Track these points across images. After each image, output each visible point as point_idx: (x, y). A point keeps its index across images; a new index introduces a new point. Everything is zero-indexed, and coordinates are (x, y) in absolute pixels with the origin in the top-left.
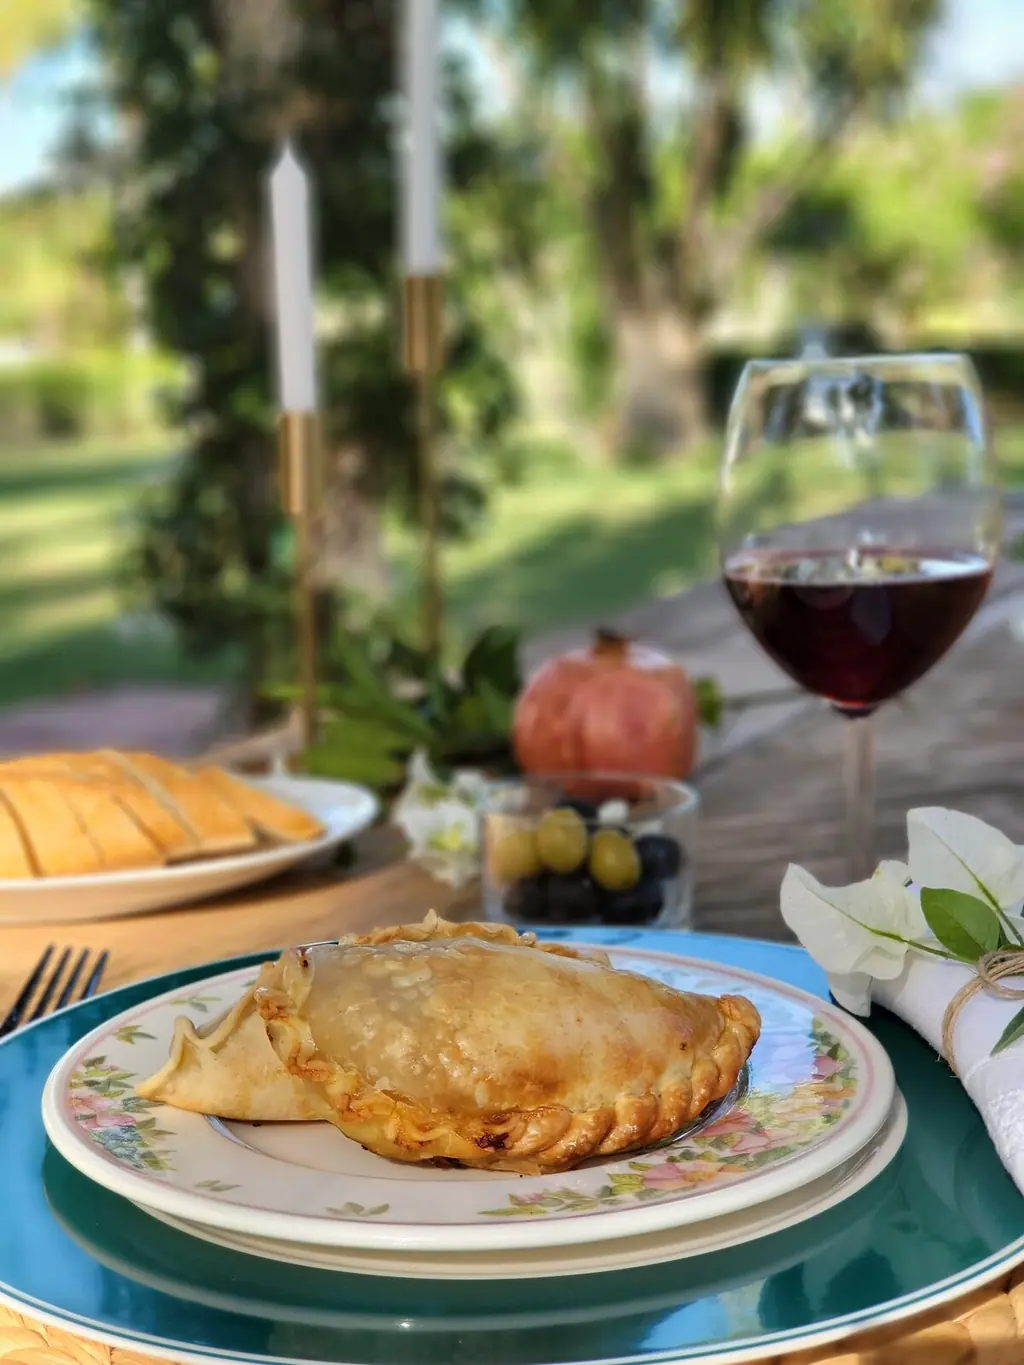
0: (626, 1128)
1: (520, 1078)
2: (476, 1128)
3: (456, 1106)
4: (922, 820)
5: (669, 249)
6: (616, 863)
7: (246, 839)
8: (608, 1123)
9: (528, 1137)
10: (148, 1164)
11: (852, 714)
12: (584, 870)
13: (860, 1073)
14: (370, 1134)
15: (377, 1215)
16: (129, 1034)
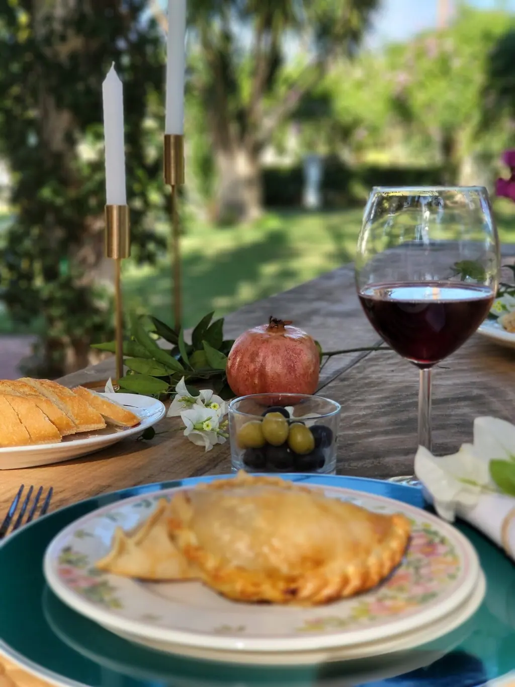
0: (355, 583)
1: (304, 560)
2: (282, 585)
3: (272, 574)
4: (482, 423)
5: (243, 118)
6: (302, 440)
7: (103, 426)
8: (345, 581)
9: (307, 588)
10: (114, 605)
11: (422, 367)
12: (286, 444)
13: (459, 551)
14: (226, 588)
15: (239, 632)
16: (80, 534)
